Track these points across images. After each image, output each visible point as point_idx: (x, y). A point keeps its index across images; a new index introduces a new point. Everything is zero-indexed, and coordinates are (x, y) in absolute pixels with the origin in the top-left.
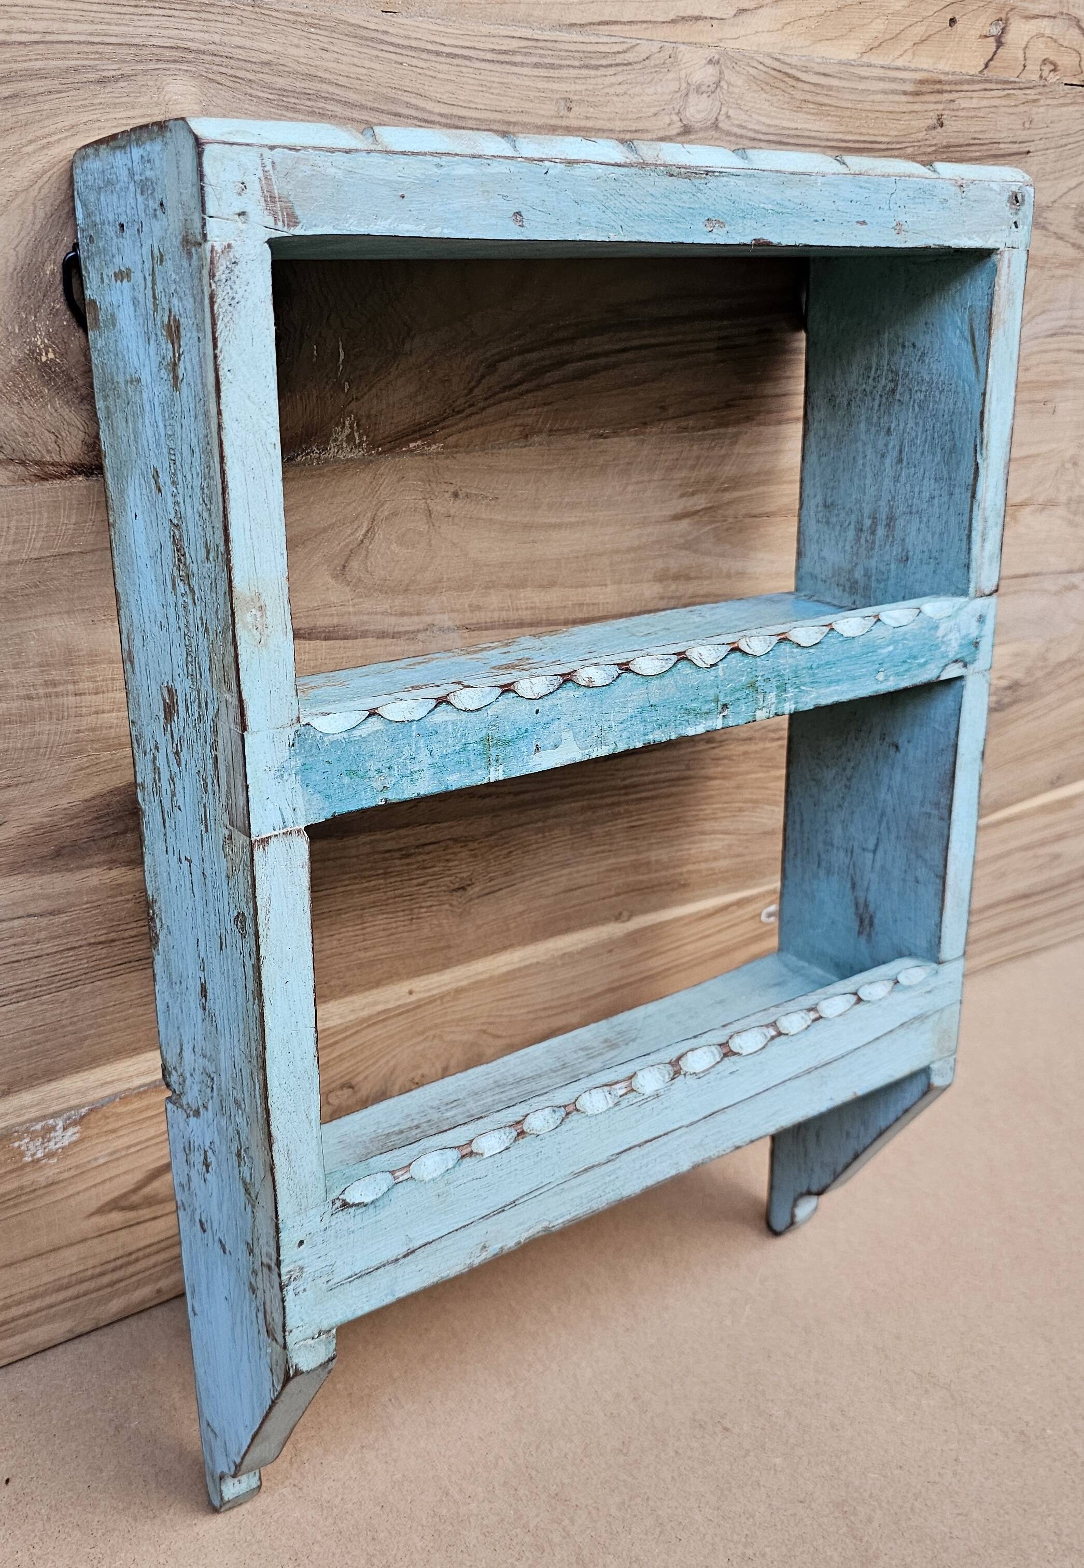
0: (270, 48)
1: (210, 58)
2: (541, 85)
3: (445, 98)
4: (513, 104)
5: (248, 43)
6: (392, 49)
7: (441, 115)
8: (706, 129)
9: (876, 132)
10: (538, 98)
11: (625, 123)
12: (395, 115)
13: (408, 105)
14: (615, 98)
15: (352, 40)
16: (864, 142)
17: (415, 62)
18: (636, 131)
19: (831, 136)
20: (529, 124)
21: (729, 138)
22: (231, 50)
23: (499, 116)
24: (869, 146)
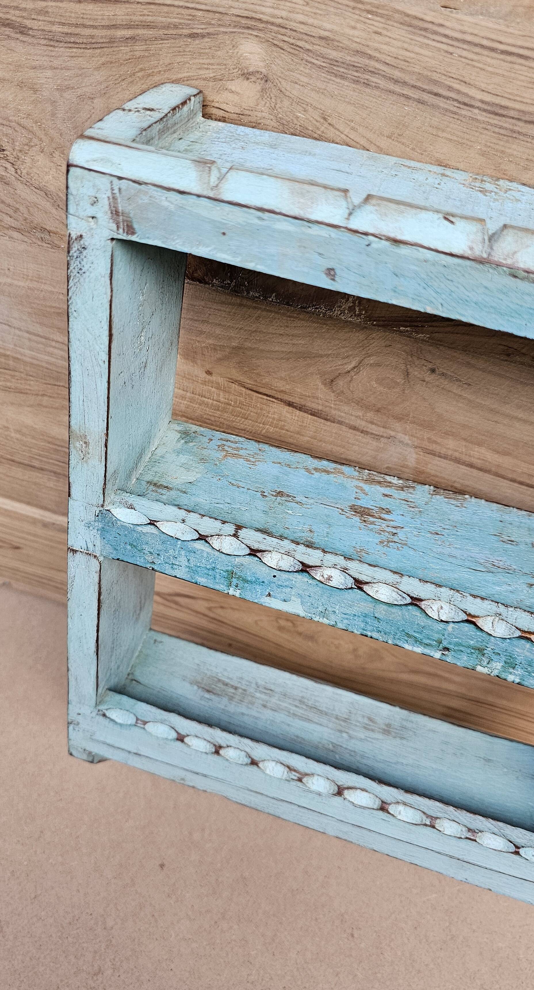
0: (328, 26)
1: (275, 28)
5: (310, 21)
6: (444, 40)
15: (406, 28)
17: (465, 53)
22: (295, 24)
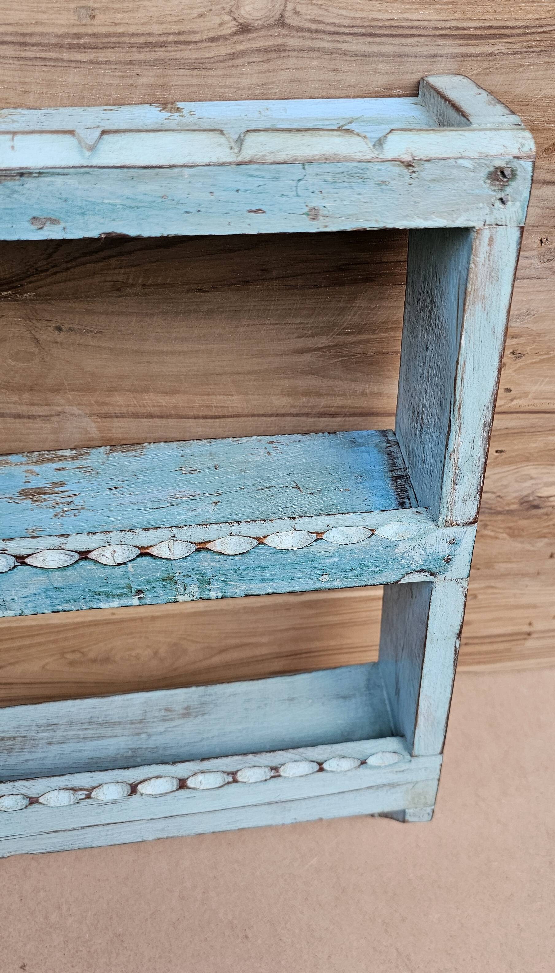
8: (269, 27)
9: (506, 17)
11: (164, 26)
16: (490, 27)
18: (179, 34)
19: (442, 24)
20: (47, 34)
21: (301, 34)
23: (10, 29)
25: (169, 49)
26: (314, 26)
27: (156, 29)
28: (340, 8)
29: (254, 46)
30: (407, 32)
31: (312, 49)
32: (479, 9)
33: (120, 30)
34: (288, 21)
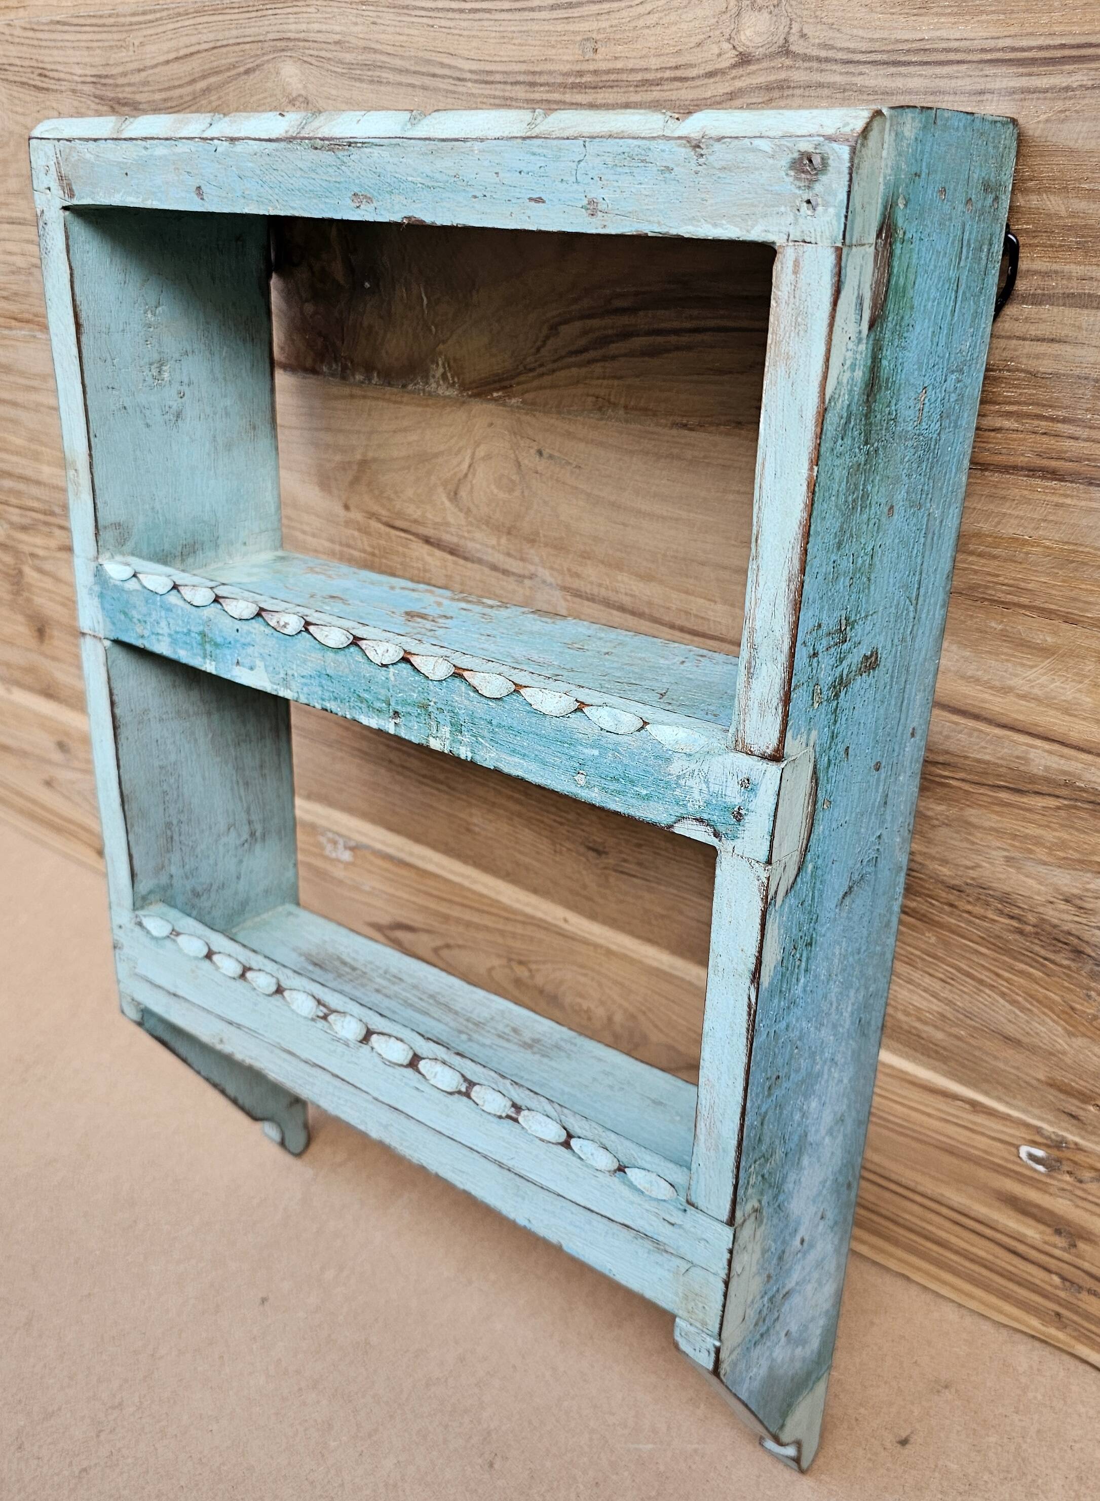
2: (560, 28)
3: (472, 55)
4: (535, 53)
7: (471, 72)
8: (771, 56)
10: (560, 42)
11: (662, 58)
12: (434, 75)
13: (442, 65)
14: (646, 31)
18: (676, 68)
19: (991, 44)
20: (553, 71)
23: (523, 67)
24: (1074, 52)
25: (665, 87)
26: (823, 54)
27: (654, 63)
28: (855, 27)
29: (754, 82)
30: (942, 57)
31: (820, 85)
32: (1045, 19)
33: (619, 65)
34: (793, 48)
